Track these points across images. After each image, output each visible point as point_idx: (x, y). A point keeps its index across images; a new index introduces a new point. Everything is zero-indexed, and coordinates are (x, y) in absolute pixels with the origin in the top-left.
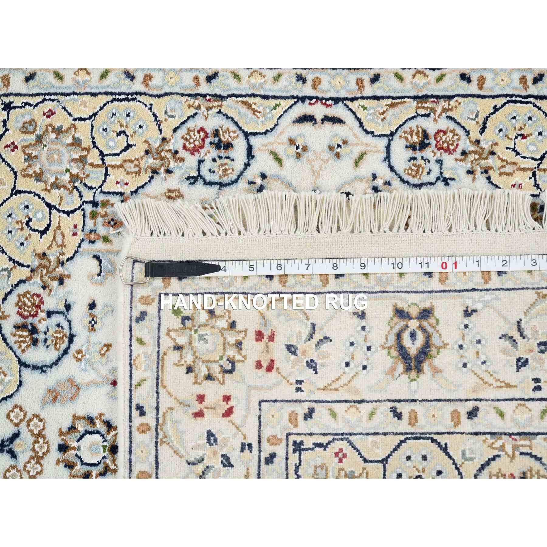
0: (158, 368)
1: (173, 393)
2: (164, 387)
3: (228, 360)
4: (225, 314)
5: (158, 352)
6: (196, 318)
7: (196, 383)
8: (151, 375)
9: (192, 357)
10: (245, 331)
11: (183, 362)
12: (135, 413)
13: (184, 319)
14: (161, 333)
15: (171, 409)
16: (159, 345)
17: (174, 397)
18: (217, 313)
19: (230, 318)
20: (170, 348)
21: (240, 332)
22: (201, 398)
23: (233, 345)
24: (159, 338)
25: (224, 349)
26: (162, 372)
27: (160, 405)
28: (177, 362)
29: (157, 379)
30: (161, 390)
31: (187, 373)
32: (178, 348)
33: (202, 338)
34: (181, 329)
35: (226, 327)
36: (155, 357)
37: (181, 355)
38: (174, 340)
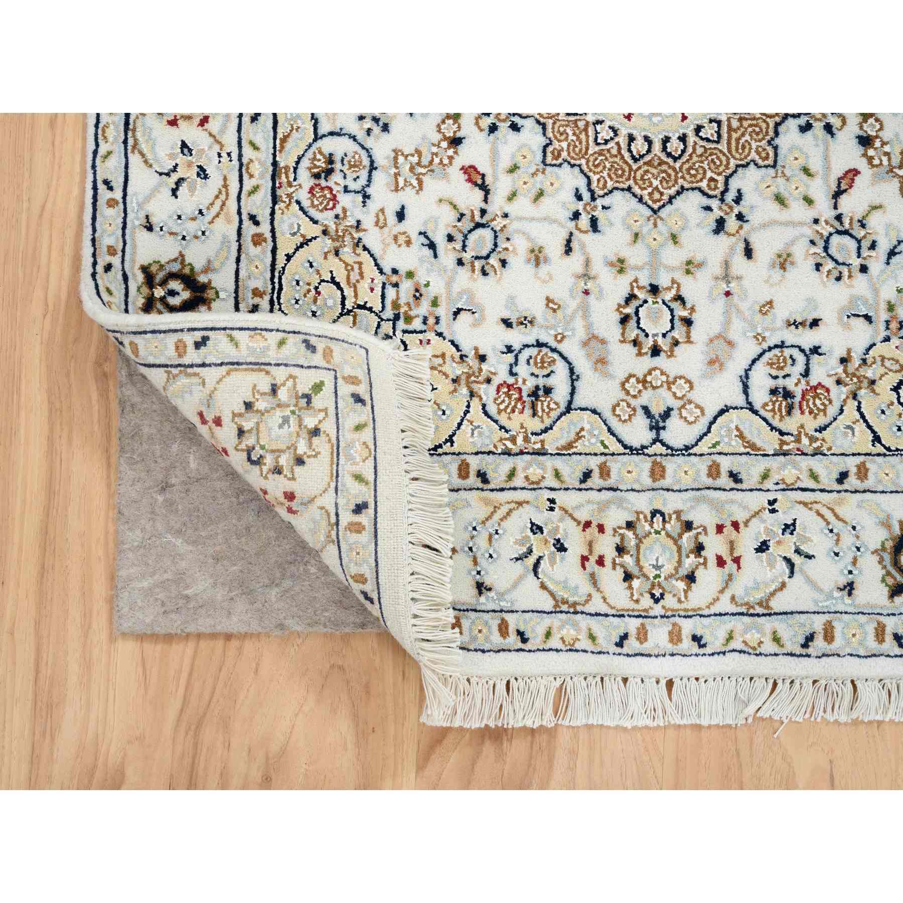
0: (251, 363)
1: (221, 386)
2: (228, 373)
3: (261, 456)
4: (314, 450)
5: (270, 364)
6: (310, 412)
7: (234, 415)
8: (242, 355)
9: (263, 409)
10: (293, 479)
11: (257, 397)
12: (198, 336)
13: (308, 397)
14: (292, 368)
15: (204, 383)
16: (278, 365)
17: (217, 386)
18: (315, 440)
19: (309, 457)
20: (275, 379)
21: (292, 472)
22: (218, 422)
23: (277, 462)
24: (286, 365)
25: (273, 451)
26: (246, 370)
27: (207, 368)
28: (257, 388)
29: (238, 364)
30: (224, 369)
31: (245, 403)
32: (274, 390)
33: (286, 420)
34: (297, 393)
35: (298, 452)
36: (263, 360)
37: (265, 394)
38: (284, 384)
